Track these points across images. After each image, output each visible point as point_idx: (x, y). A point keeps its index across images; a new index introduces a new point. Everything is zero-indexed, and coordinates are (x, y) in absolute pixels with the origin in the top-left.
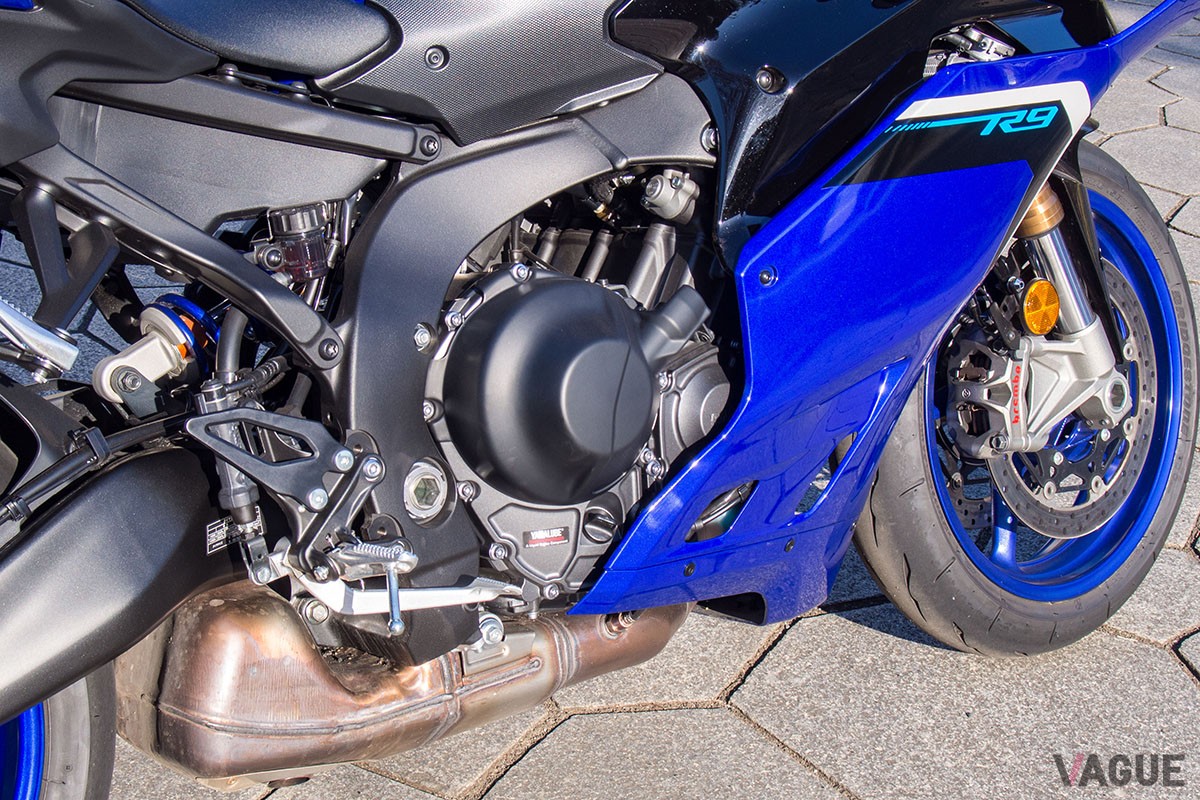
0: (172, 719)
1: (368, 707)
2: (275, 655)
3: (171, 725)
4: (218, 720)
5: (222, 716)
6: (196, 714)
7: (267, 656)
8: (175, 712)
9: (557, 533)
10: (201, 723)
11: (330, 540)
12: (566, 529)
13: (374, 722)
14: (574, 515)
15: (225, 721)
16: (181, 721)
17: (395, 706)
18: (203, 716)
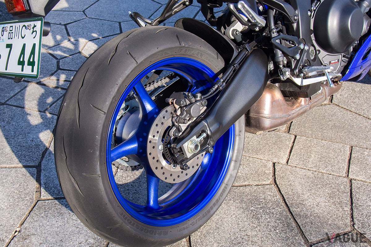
0: (254, 117)
1: (294, 109)
2: (277, 99)
3: (254, 119)
4: (267, 116)
5: (268, 115)
6: (262, 115)
7: (276, 99)
8: (256, 115)
9: (337, 61)
10: (264, 117)
11: (301, 67)
12: (339, 59)
13: (296, 113)
14: (341, 56)
15: (270, 116)
16: (257, 117)
17: (299, 109)
18: (263, 115)
